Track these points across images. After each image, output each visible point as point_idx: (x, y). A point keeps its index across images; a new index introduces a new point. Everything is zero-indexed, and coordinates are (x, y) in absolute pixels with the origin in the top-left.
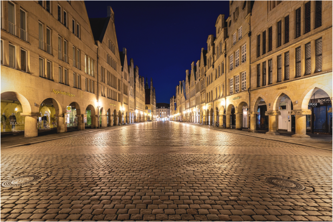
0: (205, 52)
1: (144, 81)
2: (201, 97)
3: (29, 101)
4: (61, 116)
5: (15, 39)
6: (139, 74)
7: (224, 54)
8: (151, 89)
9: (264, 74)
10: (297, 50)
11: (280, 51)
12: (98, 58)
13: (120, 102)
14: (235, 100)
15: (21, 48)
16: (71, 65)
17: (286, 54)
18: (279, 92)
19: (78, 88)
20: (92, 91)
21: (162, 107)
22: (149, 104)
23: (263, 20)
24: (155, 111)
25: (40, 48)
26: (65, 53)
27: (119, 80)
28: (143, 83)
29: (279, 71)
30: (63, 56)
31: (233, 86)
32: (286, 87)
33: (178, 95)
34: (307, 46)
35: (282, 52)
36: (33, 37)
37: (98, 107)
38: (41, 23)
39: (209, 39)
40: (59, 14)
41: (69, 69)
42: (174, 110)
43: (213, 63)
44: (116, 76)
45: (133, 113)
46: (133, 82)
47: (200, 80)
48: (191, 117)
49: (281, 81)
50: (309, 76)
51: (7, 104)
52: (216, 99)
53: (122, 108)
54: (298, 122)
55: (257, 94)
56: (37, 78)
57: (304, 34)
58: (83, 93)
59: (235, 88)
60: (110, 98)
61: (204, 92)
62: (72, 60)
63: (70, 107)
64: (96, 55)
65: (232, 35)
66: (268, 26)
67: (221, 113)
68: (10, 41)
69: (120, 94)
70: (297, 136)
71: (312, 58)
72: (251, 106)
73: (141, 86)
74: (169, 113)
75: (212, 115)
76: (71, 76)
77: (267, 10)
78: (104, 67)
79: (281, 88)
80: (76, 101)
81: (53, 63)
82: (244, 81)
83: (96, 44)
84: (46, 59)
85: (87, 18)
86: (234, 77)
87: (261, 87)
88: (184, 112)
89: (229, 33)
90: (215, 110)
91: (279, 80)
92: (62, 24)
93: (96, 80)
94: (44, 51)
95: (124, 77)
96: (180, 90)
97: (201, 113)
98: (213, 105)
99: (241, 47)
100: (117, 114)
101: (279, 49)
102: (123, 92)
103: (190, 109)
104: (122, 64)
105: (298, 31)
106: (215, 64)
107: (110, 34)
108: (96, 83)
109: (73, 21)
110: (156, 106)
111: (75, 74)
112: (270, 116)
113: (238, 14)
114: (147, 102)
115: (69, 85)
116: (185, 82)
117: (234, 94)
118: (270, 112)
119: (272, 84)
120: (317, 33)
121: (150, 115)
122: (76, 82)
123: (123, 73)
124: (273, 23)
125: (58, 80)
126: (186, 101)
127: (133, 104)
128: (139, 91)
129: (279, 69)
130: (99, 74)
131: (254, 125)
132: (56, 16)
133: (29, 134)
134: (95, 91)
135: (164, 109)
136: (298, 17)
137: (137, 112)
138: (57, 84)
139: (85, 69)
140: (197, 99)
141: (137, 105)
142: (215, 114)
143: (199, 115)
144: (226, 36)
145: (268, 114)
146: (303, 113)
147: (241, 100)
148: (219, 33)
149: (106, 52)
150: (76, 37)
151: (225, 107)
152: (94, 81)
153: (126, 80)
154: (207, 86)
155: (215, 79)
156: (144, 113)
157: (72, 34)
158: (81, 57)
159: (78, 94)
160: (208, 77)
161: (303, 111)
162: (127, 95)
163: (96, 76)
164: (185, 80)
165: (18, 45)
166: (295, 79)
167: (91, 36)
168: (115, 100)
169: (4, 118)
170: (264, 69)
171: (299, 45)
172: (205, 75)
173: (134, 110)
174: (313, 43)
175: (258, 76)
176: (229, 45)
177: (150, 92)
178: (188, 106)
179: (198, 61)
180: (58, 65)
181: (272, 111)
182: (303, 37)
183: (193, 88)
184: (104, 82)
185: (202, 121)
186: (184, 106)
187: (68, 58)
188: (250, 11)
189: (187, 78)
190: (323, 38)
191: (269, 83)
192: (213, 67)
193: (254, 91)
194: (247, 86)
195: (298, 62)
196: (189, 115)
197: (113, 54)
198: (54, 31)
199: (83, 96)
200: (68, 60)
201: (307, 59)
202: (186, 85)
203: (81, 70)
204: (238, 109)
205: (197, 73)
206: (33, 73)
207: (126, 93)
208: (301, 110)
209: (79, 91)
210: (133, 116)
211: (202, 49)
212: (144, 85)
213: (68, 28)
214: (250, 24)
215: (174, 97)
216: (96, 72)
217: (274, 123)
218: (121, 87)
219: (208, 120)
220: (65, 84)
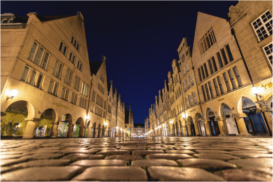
0: (167, 82)
1: (124, 105)
2: (168, 114)
3: (35, 108)
4: (56, 124)
5: (38, 67)
6: (121, 99)
7: (179, 82)
8: (130, 111)
9: (207, 92)
10: (224, 75)
11: (214, 76)
12: (92, 85)
13: (104, 118)
14: (192, 113)
15: (41, 73)
16: (72, 87)
17: (218, 77)
18: (220, 103)
19: (74, 104)
20: (84, 107)
21: (138, 127)
22: (128, 123)
23: (199, 60)
24: (133, 129)
25: (53, 74)
26: (69, 79)
27: (105, 102)
28: (124, 106)
29: (216, 89)
30: (68, 81)
31: (188, 102)
32: (223, 99)
33: (150, 115)
34: (229, 71)
35: (215, 76)
36: (50, 67)
37: (86, 120)
38: (58, 61)
39: (169, 74)
40: (70, 57)
41: (70, 90)
42: (148, 129)
43: (173, 89)
44: (103, 98)
45: (114, 129)
46: (115, 104)
47: (165, 102)
48: (162, 132)
49: (219, 95)
50: (236, 89)
51: (16, 114)
52: (178, 114)
53: (106, 123)
54: (239, 123)
55: (205, 106)
56: (46, 93)
57: (225, 65)
58: (77, 108)
59: (190, 104)
60: (97, 114)
61: (169, 111)
62: (73, 84)
63: (65, 116)
64: (91, 82)
65: (183, 70)
66: (203, 63)
67: (183, 124)
68: (35, 69)
69: (105, 112)
70: (242, 135)
71: (234, 78)
72: (204, 116)
73: (122, 108)
74: (144, 132)
75: (177, 128)
76: (70, 94)
77: (200, 54)
78: (95, 91)
79: (221, 100)
80: (70, 113)
81: (60, 84)
82: (195, 98)
83: (92, 76)
84: (55, 82)
85: (88, 60)
86: (188, 96)
87: (207, 100)
88: (156, 129)
89: (180, 69)
90: (179, 123)
91: (218, 95)
92: (71, 62)
93: (88, 99)
94: (56, 77)
95: (109, 100)
96: (152, 111)
97: (169, 127)
98: (177, 119)
99: (189, 76)
100: (101, 128)
101: (213, 75)
102: (107, 111)
103: (160, 125)
104: (109, 91)
105: (221, 64)
106: (175, 89)
107: (102, 71)
108: (87, 102)
109: (79, 61)
110: (134, 126)
111: (73, 94)
112: (219, 122)
113: (184, 58)
114: (127, 121)
115: (67, 101)
116: (155, 104)
117: (190, 108)
118: (218, 118)
119: (214, 97)
120: (232, 64)
121: (129, 132)
122: (73, 100)
123: (109, 97)
124: (206, 61)
125: (60, 96)
126: (157, 119)
127: (114, 121)
128: (120, 112)
129: (216, 87)
130: (90, 95)
131: (209, 131)
132: (68, 58)
133: (27, 135)
134: (86, 108)
135: (140, 128)
136: (219, 57)
137: (117, 128)
138: (59, 99)
139: (82, 91)
140: (165, 117)
141: (118, 123)
142: (179, 126)
143: (167, 129)
144: (179, 71)
145: (217, 119)
146: (240, 116)
147: (195, 112)
148: (174, 70)
149: (98, 81)
150: (79, 71)
151: (185, 119)
152: (86, 100)
153: (110, 102)
154: (171, 105)
155: (176, 100)
156: (123, 130)
157: (76, 69)
158: (80, 83)
159: (73, 108)
160: (171, 99)
161: (240, 115)
162: (111, 114)
163: (88, 96)
164: (155, 103)
165: (39, 71)
166: (228, 93)
167: (89, 71)
168: (100, 116)
169: (10, 125)
170: (207, 89)
171: (224, 72)
172: (169, 98)
173: (115, 126)
174: (232, 70)
175: (204, 93)
176: (182, 76)
177: (129, 113)
178: (159, 123)
179: (163, 89)
180: (62, 86)
181: (219, 117)
182: (225, 67)
183: (161, 109)
184: (94, 102)
185: (170, 134)
186: (156, 123)
187: (71, 82)
188: (191, 55)
189: (156, 102)
190: (237, 66)
191: (212, 97)
192: (174, 91)
193: (203, 104)
194: (198, 101)
195: (227, 82)
196: (160, 131)
197: (103, 83)
198: (65, 65)
199: (76, 110)
200: (70, 84)
201: (232, 80)
202: (156, 107)
203: (78, 91)
204: (195, 119)
205: (163, 97)
206: (43, 90)
207: (110, 112)
208: (238, 114)
209: (74, 106)
210: (114, 131)
211: (165, 81)
212: (124, 107)
213: (74, 65)
214: (192, 63)
215: (147, 118)
216: (89, 94)
217: (223, 126)
218: (106, 107)
219: (175, 132)
220: (65, 100)
